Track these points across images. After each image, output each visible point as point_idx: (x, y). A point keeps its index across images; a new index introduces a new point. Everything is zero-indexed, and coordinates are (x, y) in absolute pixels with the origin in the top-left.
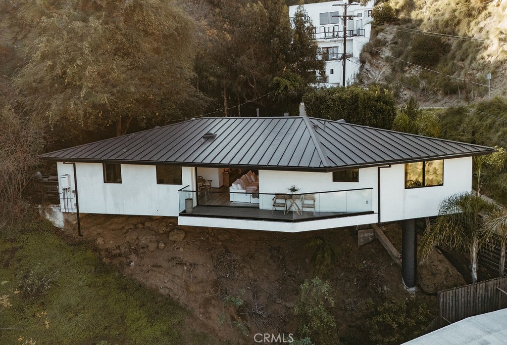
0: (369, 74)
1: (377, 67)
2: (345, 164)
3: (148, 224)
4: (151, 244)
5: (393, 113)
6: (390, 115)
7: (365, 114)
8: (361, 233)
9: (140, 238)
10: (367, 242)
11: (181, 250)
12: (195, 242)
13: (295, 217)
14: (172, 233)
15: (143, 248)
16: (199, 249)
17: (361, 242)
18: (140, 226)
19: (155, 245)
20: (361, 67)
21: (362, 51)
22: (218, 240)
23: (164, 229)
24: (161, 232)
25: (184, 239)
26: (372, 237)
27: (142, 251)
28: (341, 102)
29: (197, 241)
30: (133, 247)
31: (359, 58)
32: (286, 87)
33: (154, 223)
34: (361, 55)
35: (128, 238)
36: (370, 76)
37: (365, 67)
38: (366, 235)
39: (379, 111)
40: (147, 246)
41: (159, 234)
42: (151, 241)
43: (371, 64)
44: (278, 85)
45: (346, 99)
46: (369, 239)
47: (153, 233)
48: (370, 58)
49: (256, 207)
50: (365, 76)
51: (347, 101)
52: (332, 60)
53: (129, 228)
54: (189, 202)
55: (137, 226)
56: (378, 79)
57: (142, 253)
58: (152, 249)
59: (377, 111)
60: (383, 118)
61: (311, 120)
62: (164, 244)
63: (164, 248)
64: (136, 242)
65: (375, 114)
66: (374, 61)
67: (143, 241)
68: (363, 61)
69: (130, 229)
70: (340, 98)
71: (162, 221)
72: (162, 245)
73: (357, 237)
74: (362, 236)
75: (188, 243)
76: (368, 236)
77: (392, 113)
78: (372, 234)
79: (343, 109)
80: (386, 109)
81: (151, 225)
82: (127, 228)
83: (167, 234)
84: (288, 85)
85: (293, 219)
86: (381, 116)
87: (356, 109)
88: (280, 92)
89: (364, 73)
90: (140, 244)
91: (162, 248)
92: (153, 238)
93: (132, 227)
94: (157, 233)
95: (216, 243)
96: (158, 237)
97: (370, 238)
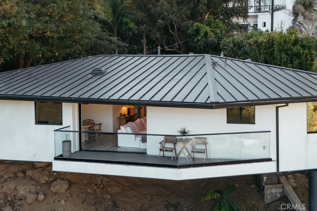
0: (302, 27)
1: (311, 19)
2: (235, 100)
3: (29, 173)
4: (29, 195)
5: (311, 57)
6: (308, 60)
7: (281, 59)
8: (268, 188)
9: (18, 188)
10: (274, 200)
11: (63, 202)
12: (80, 194)
13: (180, 163)
14: (54, 183)
15: (21, 199)
16: (83, 202)
17: (268, 199)
18: (21, 175)
19: (34, 196)
20: (294, 20)
21: (295, 3)
22: (108, 193)
23: (46, 178)
24: (43, 182)
25: (67, 190)
26: (280, 193)
27: (19, 203)
28: (257, 46)
29: (83, 193)
30: (9, 199)
31: (292, 11)
32: (206, 34)
33: (35, 172)
34: (294, 7)
35: (5, 187)
36: (303, 29)
37: (298, 20)
38: (273, 191)
39: (296, 55)
40: (25, 198)
41: (40, 184)
42: (30, 192)
43: (305, 17)
44: (197, 31)
45: (262, 43)
46: (277, 196)
47: (34, 182)
48: (303, 10)
49: (143, 153)
50: (297, 29)
51: (263, 44)
52: (265, 12)
53: (8, 176)
54: (66, 144)
55: (17, 175)
56: (311, 33)
57: (19, 205)
58: (30, 202)
59: (294, 55)
60: (300, 63)
61: (213, 58)
62: (44, 195)
63: (43, 201)
64: (14, 193)
65: (291, 58)
66: (307, 13)
67: (22, 191)
68: (296, 14)
69: (10, 178)
70: (256, 42)
71: (44, 170)
72: (41, 197)
73: (264, 193)
74: (269, 192)
75: (71, 195)
76: (276, 193)
77: (309, 58)
78: (281, 190)
79: (260, 54)
80: (303, 54)
81: (33, 174)
82: (6, 177)
83: (49, 184)
84: (208, 31)
85: (179, 165)
86: (298, 61)
87: (272, 53)
88: (200, 38)
89: (297, 27)
90: (18, 195)
91: (42, 200)
92: (33, 189)
93: (12, 175)
94: (38, 183)
95: (104, 196)
96: (39, 188)
97: (279, 195)
